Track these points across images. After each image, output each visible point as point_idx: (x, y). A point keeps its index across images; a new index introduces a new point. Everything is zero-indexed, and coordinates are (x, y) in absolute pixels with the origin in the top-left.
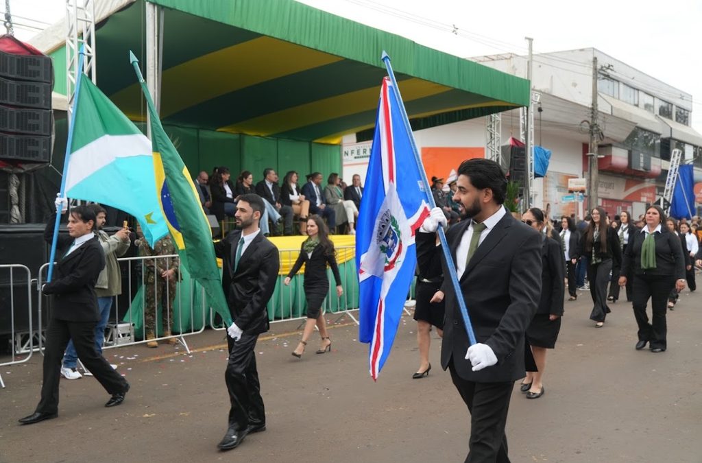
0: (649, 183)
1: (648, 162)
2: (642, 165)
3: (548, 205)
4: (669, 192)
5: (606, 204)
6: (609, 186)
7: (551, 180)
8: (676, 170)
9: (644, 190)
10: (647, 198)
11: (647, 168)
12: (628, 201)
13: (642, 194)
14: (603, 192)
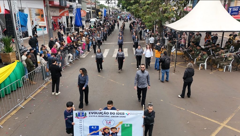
0: (66, 10)
1: (66, 3)
2: (64, 4)
3: (33, 21)
4: (74, 17)
5: (54, 18)
6: (55, 11)
7: (32, 11)
8: (75, 10)
9: (65, 12)
10: (66, 14)
11: (66, 5)
12: (61, 16)
13: (65, 13)
14: (52, 14)
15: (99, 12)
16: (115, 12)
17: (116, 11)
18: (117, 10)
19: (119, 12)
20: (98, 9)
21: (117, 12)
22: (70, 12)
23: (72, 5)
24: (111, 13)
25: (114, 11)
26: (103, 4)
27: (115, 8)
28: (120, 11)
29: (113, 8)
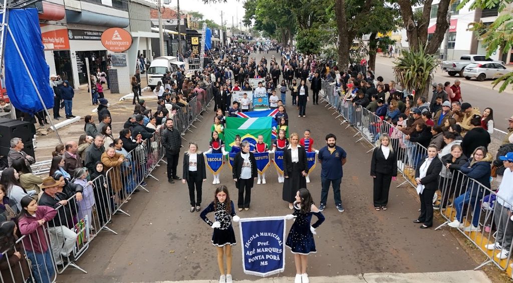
0: (55, 27)
15: (192, 38)
16: (239, 39)
17: (241, 35)
18: (243, 34)
19: (248, 39)
20: (193, 29)
21: (244, 37)
22: (75, 37)
23: (80, 11)
24: (229, 41)
25: (235, 35)
26: (210, 20)
27: (239, 28)
28: (250, 35)
29: (234, 30)
